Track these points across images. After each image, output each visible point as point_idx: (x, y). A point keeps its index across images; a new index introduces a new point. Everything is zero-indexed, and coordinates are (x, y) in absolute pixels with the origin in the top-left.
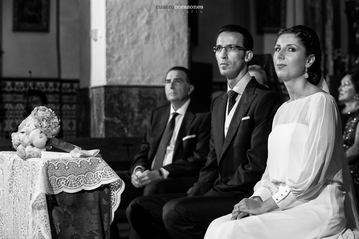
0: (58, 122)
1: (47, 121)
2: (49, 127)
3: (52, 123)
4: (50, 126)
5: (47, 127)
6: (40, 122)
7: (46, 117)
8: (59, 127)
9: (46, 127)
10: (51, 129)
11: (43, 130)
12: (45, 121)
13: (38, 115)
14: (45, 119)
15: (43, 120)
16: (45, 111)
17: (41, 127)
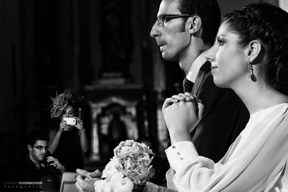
0: (149, 161)
1: (131, 160)
2: (134, 168)
3: (140, 162)
4: (136, 166)
5: (132, 168)
6: (123, 162)
7: (130, 154)
8: (150, 168)
9: (130, 169)
10: (137, 170)
11: (126, 174)
12: (129, 159)
13: (121, 152)
14: (130, 157)
15: (127, 159)
16: (131, 146)
17: (124, 168)
